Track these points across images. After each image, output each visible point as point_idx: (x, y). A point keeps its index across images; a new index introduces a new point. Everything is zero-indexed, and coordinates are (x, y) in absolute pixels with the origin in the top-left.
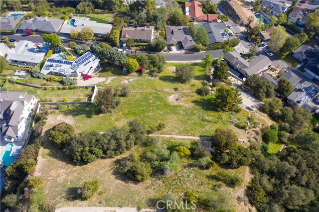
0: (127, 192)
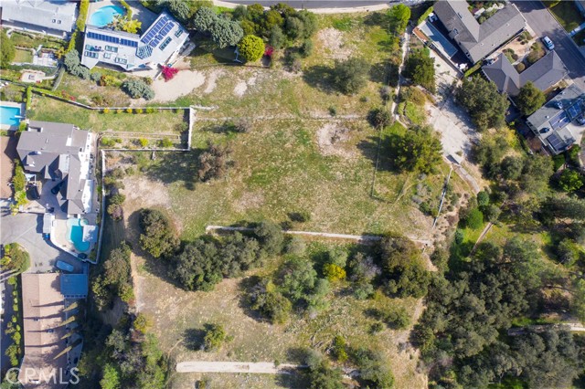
0: (260, 337)
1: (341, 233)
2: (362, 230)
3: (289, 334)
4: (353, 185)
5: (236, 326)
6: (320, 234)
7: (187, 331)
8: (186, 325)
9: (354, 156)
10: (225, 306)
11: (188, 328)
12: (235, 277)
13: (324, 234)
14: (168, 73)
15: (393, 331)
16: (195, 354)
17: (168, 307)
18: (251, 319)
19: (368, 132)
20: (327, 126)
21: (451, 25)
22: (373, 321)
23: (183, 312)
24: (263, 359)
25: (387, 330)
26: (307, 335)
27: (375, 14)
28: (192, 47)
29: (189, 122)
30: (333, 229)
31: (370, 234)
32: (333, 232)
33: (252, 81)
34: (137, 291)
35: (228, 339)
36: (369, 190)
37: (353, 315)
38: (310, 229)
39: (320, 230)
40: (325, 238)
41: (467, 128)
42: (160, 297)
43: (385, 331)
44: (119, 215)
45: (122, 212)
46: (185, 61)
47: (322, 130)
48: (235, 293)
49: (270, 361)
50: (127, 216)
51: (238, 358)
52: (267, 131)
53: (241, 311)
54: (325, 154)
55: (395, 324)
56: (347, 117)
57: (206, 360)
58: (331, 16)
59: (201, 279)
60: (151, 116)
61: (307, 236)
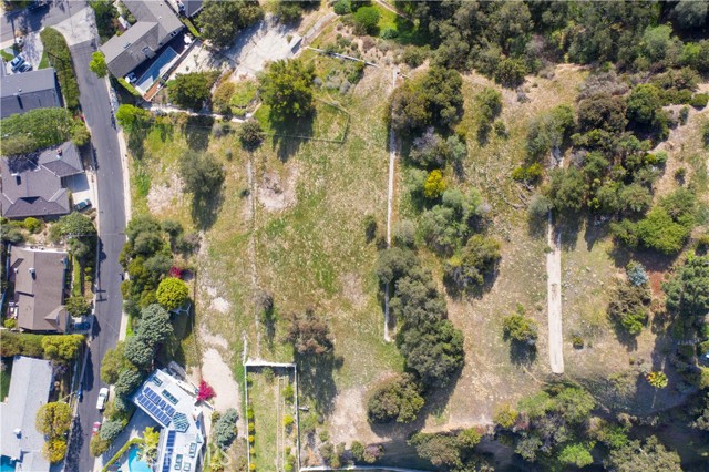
1: (388, 177)
2: (384, 152)
3: (512, 236)
4: (331, 165)
5: (504, 302)
6: (389, 203)
7: (513, 362)
8: (506, 363)
9: (296, 166)
10: (481, 316)
11: (509, 360)
12: (445, 305)
13: (390, 198)
14: (205, 394)
15: (504, 110)
16: (541, 352)
17: (484, 385)
18: (496, 284)
19: (267, 149)
20: (262, 200)
21: (139, 56)
22: (492, 135)
23: (490, 366)
24: (544, 267)
25: (502, 116)
26: (511, 214)
27: (129, 147)
28: (174, 365)
29: (262, 367)
30: (383, 187)
31: (388, 143)
32: (386, 188)
33: (212, 292)
34: (467, 424)
35: (521, 311)
36: (336, 146)
37: (486, 159)
38: (385, 215)
39: (386, 203)
40: (395, 196)
41: (259, 31)
42: (473, 396)
43: (503, 119)
44: (376, 449)
45: (373, 445)
46: (190, 373)
47: (267, 204)
48: (466, 304)
49: (545, 258)
50: (377, 439)
51: (544, 297)
52: (269, 272)
53: (486, 296)
54: (295, 201)
55: (494, 107)
56: (250, 175)
57: (547, 337)
58: (134, 200)
59: (448, 346)
60: (257, 413)
61: (393, 218)
